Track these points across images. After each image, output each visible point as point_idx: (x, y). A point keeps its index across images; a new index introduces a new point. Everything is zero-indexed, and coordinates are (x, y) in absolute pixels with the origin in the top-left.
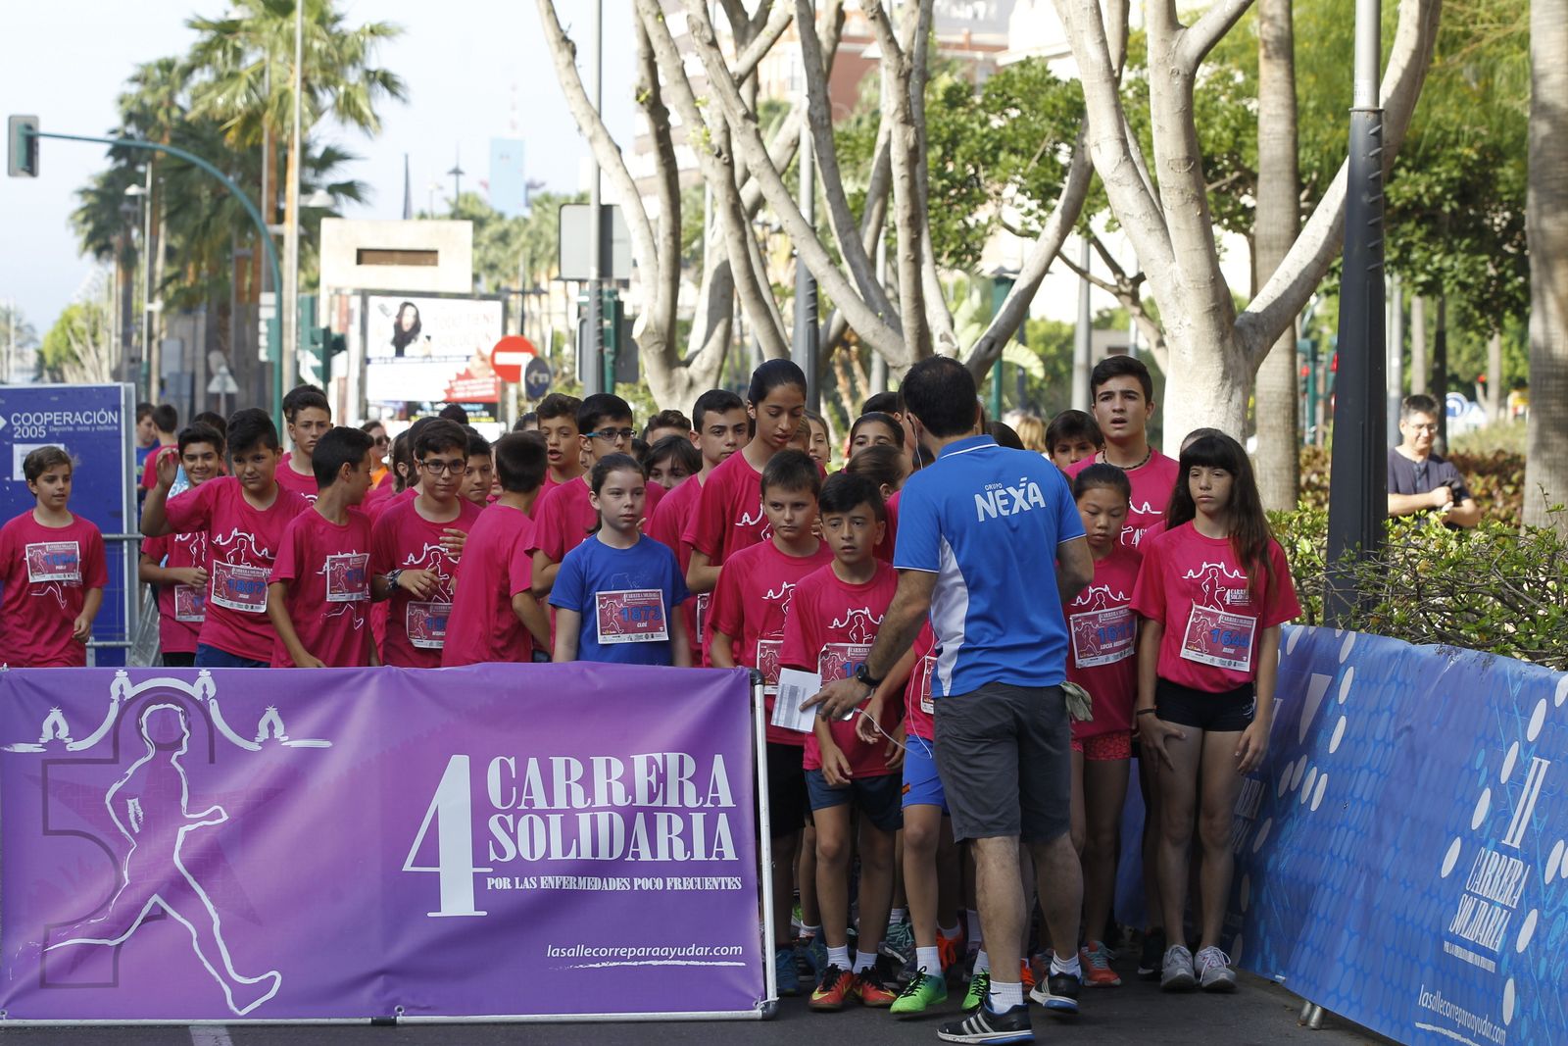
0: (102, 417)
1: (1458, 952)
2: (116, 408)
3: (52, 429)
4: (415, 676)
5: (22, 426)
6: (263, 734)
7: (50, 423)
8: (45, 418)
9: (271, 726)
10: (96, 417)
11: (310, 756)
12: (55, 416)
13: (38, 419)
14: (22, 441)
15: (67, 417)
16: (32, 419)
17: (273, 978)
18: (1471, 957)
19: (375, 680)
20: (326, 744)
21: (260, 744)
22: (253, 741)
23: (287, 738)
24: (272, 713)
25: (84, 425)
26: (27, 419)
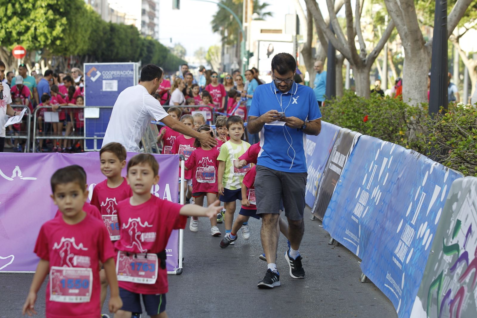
0: (128, 73)
1: (395, 260)
2: (132, 70)
3: (114, 76)
4: (66, 156)
5: (105, 75)
6: (14, 175)
7: (113, 74)
8: (112, 73)
9: (17, 172)
10: (127, 73)
11: (29, 182)
12: (115, 72)
13: (110, 73)
14: (105, 79)
15: (118, 72)
16: (108, 73)
17: (12, 257)
18: (397, 263)
19: (52, 157)
20: (35, 179)
21: (13, 178)
22: (11, 177)
23: (22, 176)
24: (17, 168)
25: (123, 75)
26: (107, 73)
